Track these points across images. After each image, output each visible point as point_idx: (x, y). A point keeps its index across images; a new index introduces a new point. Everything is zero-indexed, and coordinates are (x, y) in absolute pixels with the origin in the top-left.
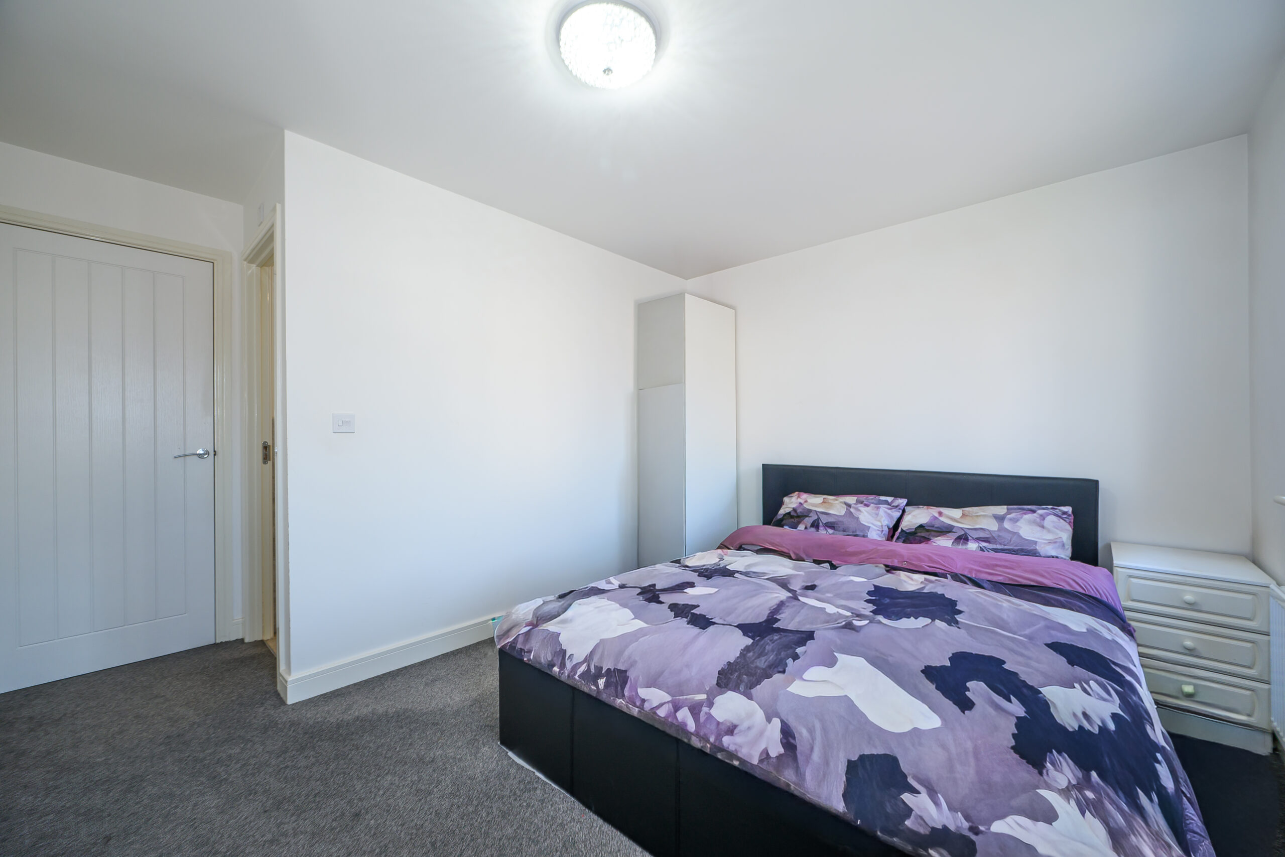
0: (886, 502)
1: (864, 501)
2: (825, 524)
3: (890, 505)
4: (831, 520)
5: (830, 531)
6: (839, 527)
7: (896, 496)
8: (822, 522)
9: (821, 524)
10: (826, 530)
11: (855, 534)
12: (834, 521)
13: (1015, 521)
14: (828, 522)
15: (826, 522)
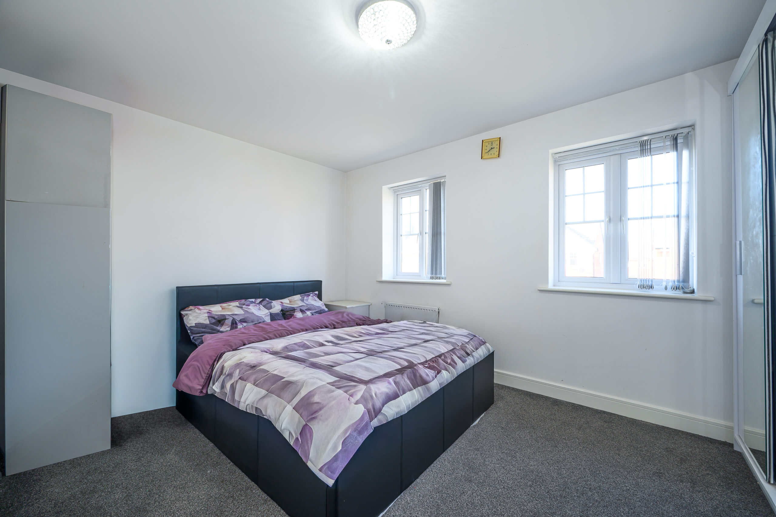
0: (252, 302)
1: (245, 304)
2: (240, 321)
3: (255, 303)
4: (241, 318)
5: (245, 324)
6: (249, 320)
7: (256, 298)
8: (238, 320)
9: (237, 322)
10: (242, 324)
11: (259, 322)
12: (244, 318)
13: (307, 300)
14: (241, 319)
15: (240, 319)
